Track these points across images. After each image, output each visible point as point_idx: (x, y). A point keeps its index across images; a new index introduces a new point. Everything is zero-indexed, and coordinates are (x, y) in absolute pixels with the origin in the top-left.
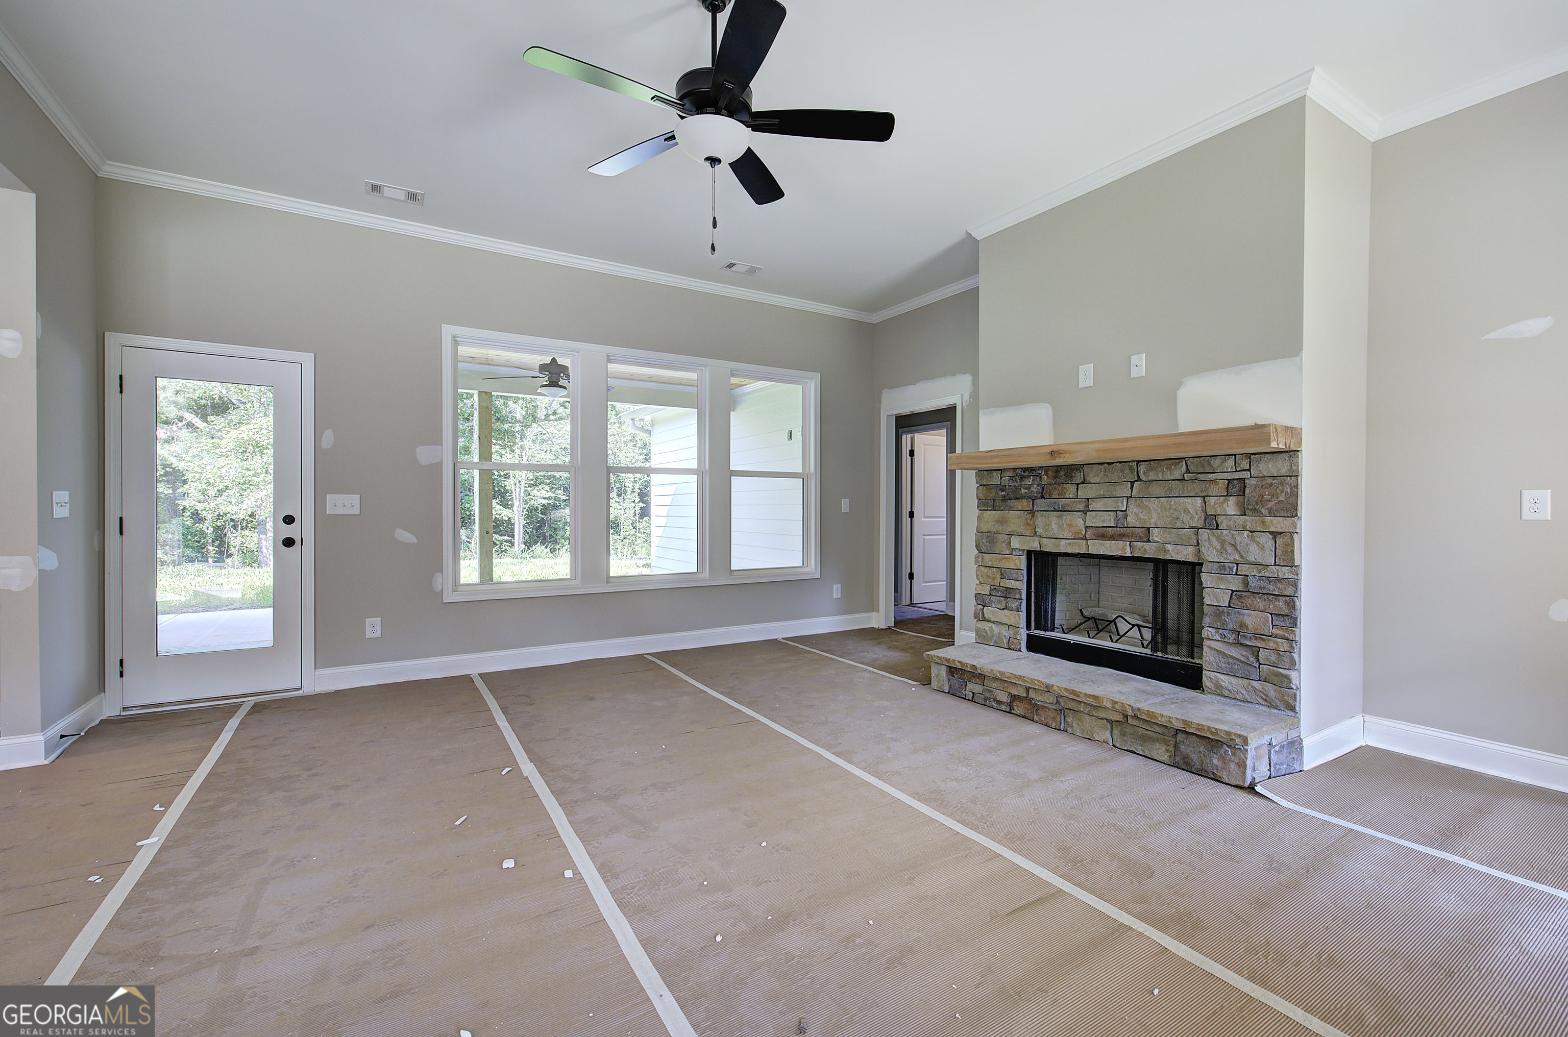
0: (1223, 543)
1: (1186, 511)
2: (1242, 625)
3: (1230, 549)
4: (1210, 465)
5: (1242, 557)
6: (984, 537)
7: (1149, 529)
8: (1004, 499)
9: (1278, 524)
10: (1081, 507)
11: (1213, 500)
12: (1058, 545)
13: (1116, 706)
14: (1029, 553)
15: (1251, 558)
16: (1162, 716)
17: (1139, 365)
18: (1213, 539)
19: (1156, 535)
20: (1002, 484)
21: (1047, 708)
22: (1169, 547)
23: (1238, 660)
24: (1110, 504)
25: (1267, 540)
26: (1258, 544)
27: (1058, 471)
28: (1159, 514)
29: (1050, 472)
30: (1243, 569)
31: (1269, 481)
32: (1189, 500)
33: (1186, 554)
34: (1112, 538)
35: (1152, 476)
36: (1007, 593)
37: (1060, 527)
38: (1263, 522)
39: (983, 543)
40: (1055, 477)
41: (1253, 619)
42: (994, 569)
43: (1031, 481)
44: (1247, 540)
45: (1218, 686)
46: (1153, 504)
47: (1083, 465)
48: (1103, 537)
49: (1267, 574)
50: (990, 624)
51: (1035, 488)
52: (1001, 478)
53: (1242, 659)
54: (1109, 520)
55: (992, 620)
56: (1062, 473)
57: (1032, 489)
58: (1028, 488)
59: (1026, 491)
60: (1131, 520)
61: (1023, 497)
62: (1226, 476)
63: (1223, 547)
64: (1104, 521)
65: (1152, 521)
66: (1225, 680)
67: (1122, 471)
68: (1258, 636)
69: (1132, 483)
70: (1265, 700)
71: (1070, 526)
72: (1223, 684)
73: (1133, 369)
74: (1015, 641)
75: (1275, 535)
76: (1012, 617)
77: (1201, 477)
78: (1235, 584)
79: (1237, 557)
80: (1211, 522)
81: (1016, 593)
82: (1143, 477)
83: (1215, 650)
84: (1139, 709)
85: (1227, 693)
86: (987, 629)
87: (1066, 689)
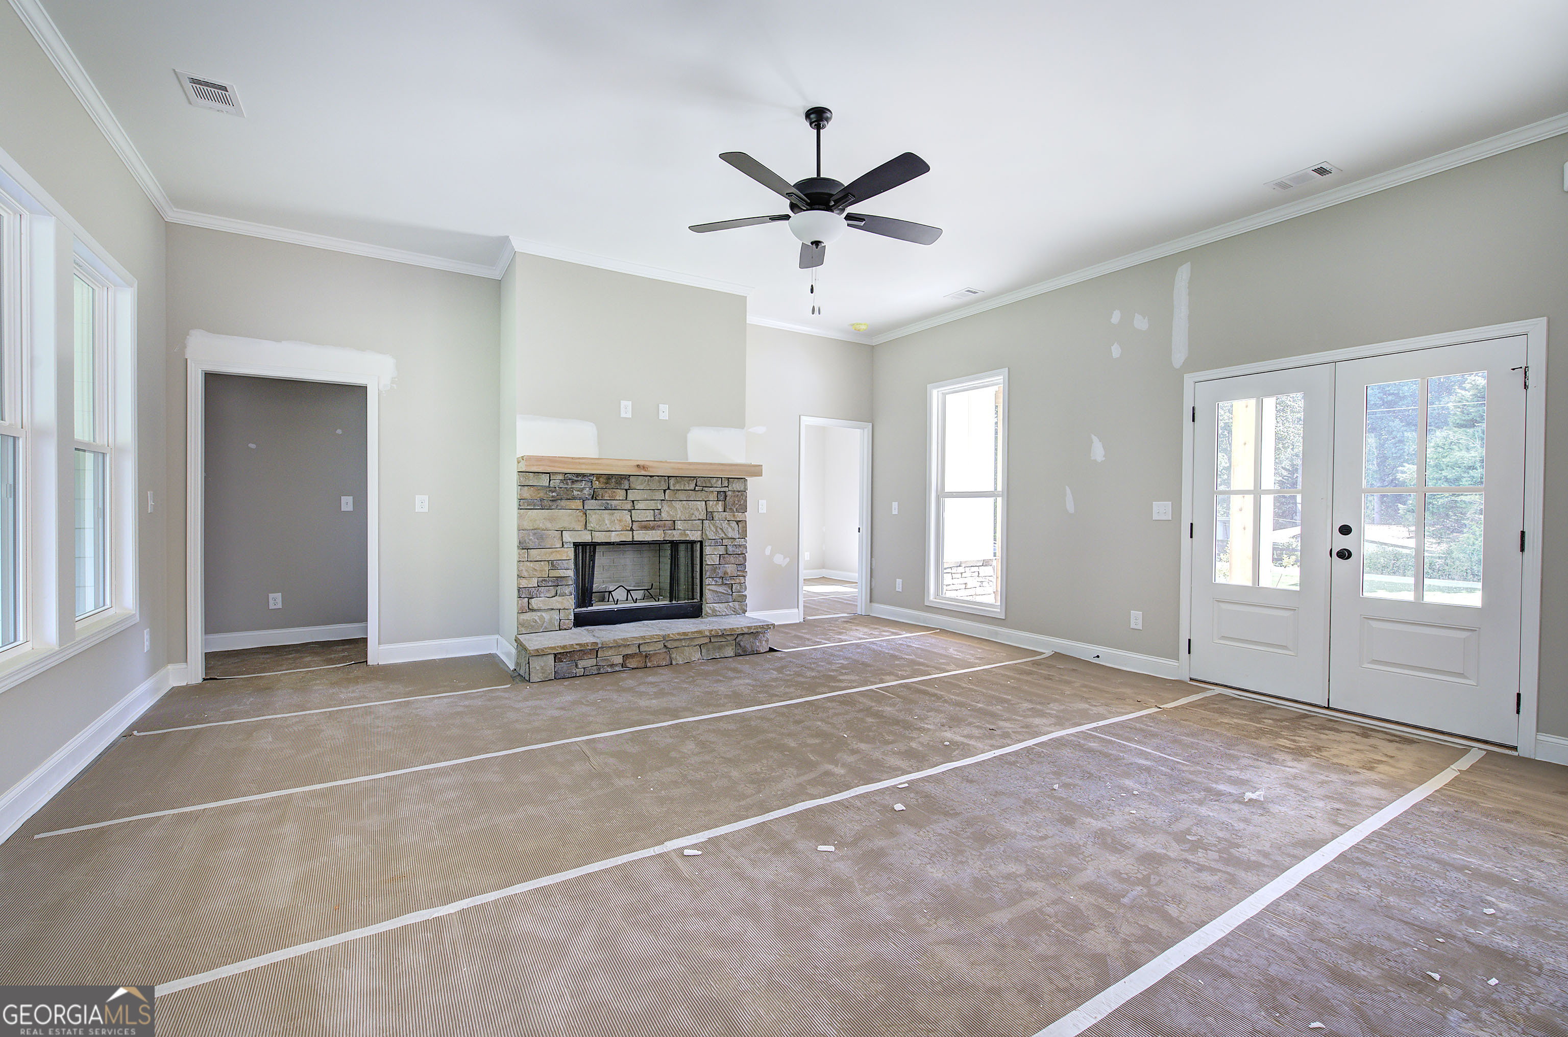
0: (716, 528)
1: (697, 509)
2: (726, 573)
3: (720, 531)
4: (710, 482)
5: (725, 535)
6: (531, 534)
7: (674, 521)
8: (554, 500)
9: (739, 516)
10: (629, 506)
11: (711, 503)
12: (610, 536)
13: (713, 633)
14: (576, 545)
15: (730, 536)
16: (738, 628)
17: (664, 412)
18: (711, 526)
19: (679, 525)
20: (551, 486)
21: (659, 653)
22: (688, 532)
23: (723, 593)
24: (652, 504)
25: (734, 524)
26: (731, 527)
27: (609, 479)
28: (682, 512)
29: (601, 479)
30: (725, 542)
31: (737, 493)
32: (699, 503)
33: (695, 536)
34: (653, 528)
35: (677, 487)
36: (558, 582)
37: (612, 522)
38: (734, 516)
39: (530, 540)
40: (607, 483)
41: (730, 569)
42: (542, 563)
43: (583, 484)
44: (727, 526)
45: (714, 610)
46: (677, 505)
47: (630, 476)
48: (646, 528)
49: (736, 544)
50: (539, 614)
51: (586, 491)
52: (550, 480)
53: (725, 592)
54: (649, 516)
55: (543, 608)
56: (613, 480)
57: (585, 492)
58: (581, 490)
59: (579, 493)
60: (664, 516)
61: (574, 498)
62: (718, 489)
63: (716, 530)
64: (647, 517)
65: (678, 516)
66: (717, 606)
67: (660, 482)
68: (732, 577)
69: (665, 491)
70: (734, 612)
71: (620, 521)
72: (717, 609)
73: (661, 412)
74: (567, 621)
75: (738, 522)
76: (565, 602)
77: (706, 489)
78: (721, 550)
79: (724, 536)
80: (710, 516)
81: (567, 580)
82: (672, 488)
83: (713, 591)
84: (725, 629)
85: (718, 613)
86: (536, 618)
87: (678, 634)
